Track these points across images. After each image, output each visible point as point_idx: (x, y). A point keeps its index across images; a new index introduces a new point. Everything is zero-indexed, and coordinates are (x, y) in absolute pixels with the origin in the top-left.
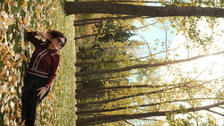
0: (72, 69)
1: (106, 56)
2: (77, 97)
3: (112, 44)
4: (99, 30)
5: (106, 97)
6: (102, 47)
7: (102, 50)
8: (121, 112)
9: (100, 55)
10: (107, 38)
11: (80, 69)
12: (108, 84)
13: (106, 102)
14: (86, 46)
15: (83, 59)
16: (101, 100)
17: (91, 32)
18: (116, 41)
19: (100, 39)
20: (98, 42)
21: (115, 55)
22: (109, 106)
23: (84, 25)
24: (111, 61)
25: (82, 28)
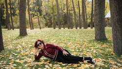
0: (56, 31)
1: (50, 11)
2: (72, 28)
3: (43, 8)
4: (36, 15)
5: (72, 12)
6: (45, 14)
7: (47, 14)
8: (81, 4)
9: (49, 15)
10: (40, 11)
11: (57, 26)
12: (65, 11)
13: (75, 12)
14: (45, 22)
15: (51, 24)
16: (73, 15)
17: (37, 20)
18: (42, 6)
19: (41, 15)
20: (42, 16)
21: (50, 6)
22: (77, 10)
23: (33, 24)
24: (53, 9)
25: (35, 25)
